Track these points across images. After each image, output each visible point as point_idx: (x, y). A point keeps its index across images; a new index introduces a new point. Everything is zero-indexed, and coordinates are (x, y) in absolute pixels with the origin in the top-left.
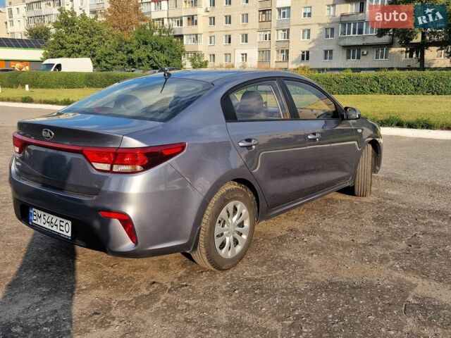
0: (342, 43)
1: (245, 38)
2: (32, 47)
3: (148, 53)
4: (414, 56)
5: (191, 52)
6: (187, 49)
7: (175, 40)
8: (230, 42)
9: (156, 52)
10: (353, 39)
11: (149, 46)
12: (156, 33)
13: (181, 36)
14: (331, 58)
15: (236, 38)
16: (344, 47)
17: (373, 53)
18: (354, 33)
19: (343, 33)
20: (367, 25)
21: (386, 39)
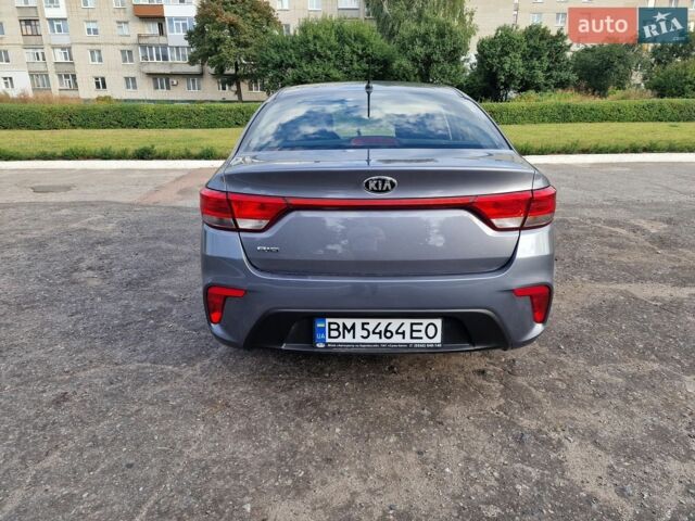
0: (146, 70)
1: (5, 56)
4: (227, 87)
10: (158, 66)
14: (135, 87)
16: (149, 74)
17: (183, 84)
18: (158, 59)
19: (145, 58)
20: (172, 51)
21: (196, 69)
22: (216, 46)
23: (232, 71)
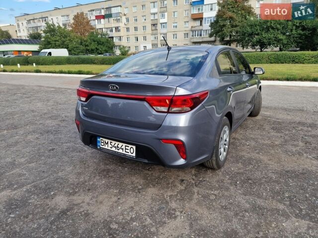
0: (192, 41)
1: (145, 38)
2: (32, 43)
3: (96, 46)
5: (118, 46)
6: (116, 44)
7: (110, 39)
8: (137, 40)
9: (100, 46)
10: (197, 39)
11: (96, 42)
12: (99, 36)
13: (113, 37)
15: (141, 39)
18: (198, 36)
19: (193, 36)
20: (204, 32)
21: (213, 39)
22: (222, 28)
23: (228, 39)
